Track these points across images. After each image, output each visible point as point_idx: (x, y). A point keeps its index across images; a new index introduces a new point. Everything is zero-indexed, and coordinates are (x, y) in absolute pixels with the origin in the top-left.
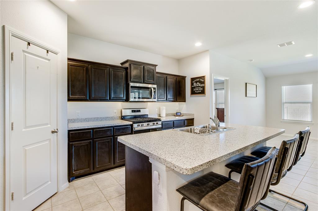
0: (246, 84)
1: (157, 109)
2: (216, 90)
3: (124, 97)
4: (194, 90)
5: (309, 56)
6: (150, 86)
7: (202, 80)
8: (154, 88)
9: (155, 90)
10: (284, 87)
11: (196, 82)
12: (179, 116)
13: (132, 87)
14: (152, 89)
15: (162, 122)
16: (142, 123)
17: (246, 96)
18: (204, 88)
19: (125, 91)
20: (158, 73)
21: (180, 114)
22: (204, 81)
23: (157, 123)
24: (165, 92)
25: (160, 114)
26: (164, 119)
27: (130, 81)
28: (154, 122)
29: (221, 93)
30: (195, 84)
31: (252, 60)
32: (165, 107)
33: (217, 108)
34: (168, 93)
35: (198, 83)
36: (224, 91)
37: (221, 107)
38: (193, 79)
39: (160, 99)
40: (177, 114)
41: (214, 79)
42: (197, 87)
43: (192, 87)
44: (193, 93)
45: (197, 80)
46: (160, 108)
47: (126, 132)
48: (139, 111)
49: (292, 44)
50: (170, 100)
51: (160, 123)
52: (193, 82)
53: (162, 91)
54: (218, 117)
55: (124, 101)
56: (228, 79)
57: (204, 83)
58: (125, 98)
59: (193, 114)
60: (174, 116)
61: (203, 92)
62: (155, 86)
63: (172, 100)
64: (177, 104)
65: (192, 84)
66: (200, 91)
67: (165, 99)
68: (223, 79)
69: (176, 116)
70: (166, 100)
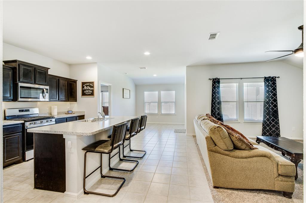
0: (123, 89)
1: (47, 109)
2: (102, 91)
3: (10, 97)
4: (85, 92)
5: (155, 75)
6: (41, 87)
7: (91, 85)
8: (47, 89)
9: (47, 91)
10: (146, 92)
11: (87, 86)
12: (71, 113)
13: (21, 87)
14: (45, 90)
15: (56, 119)
16: (35, 121)
17: (123, 98)
18: (93, 91)
19: (12, 90)
20: (50, 75)
21: (71, 112)
22: (93, 86)
23: (51, 120)
24: (57, 93)
25: (51, 113)
26: (56, 117)
27: (19, 81)
28: (48, 120)
29: (106, 94)
30: (85, 87)
31: (126, 73)
32: (56, 106)
33: (103, 107)
34: (60, 93)
35: (88, 87)
36: (108, 93)
37: (106, 105)
38: (83, 83)
39: (52, 99)
40: (68, 113)
41: (101, 85)
42: (87, 90)
43: (82, 90)
44: (84, 94)
45: (88, 84)
46: (51, 107)
47: (16, 131)
48: (28, 110)
49: (146, 68)
50: (61, 100)
51: (54, 120)
52: (84, 86)
53: (54, 92)
54: (104, 111)
55: (11, 100)
56: (111, 85)
57: (93, 87)
58: (12, 98)
59: (84, 112)
60: (66, 114)
61: (92, 94)
62: (48, 87)
63: (64, 100)
64: (68, 103)
65: (83, 87)
66: (90, 93)
67: (57, 99)
68: (107, 85)
69: (67, 114)
70: (59, 100)
